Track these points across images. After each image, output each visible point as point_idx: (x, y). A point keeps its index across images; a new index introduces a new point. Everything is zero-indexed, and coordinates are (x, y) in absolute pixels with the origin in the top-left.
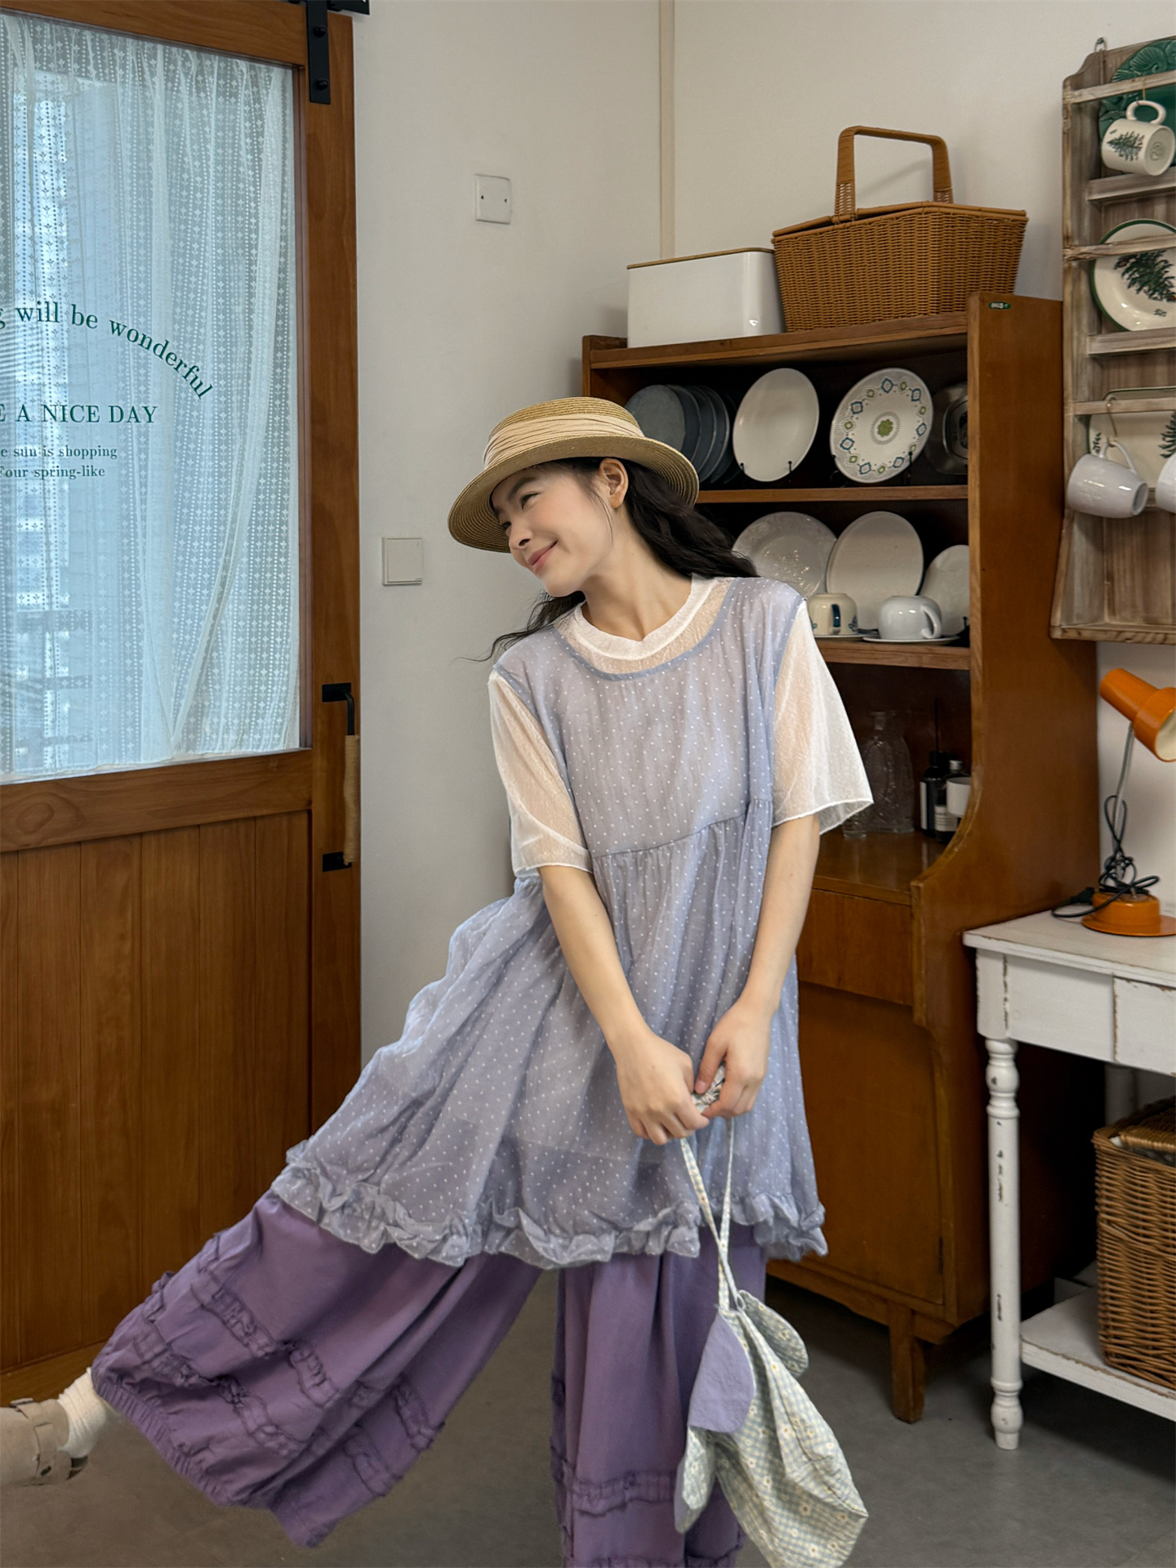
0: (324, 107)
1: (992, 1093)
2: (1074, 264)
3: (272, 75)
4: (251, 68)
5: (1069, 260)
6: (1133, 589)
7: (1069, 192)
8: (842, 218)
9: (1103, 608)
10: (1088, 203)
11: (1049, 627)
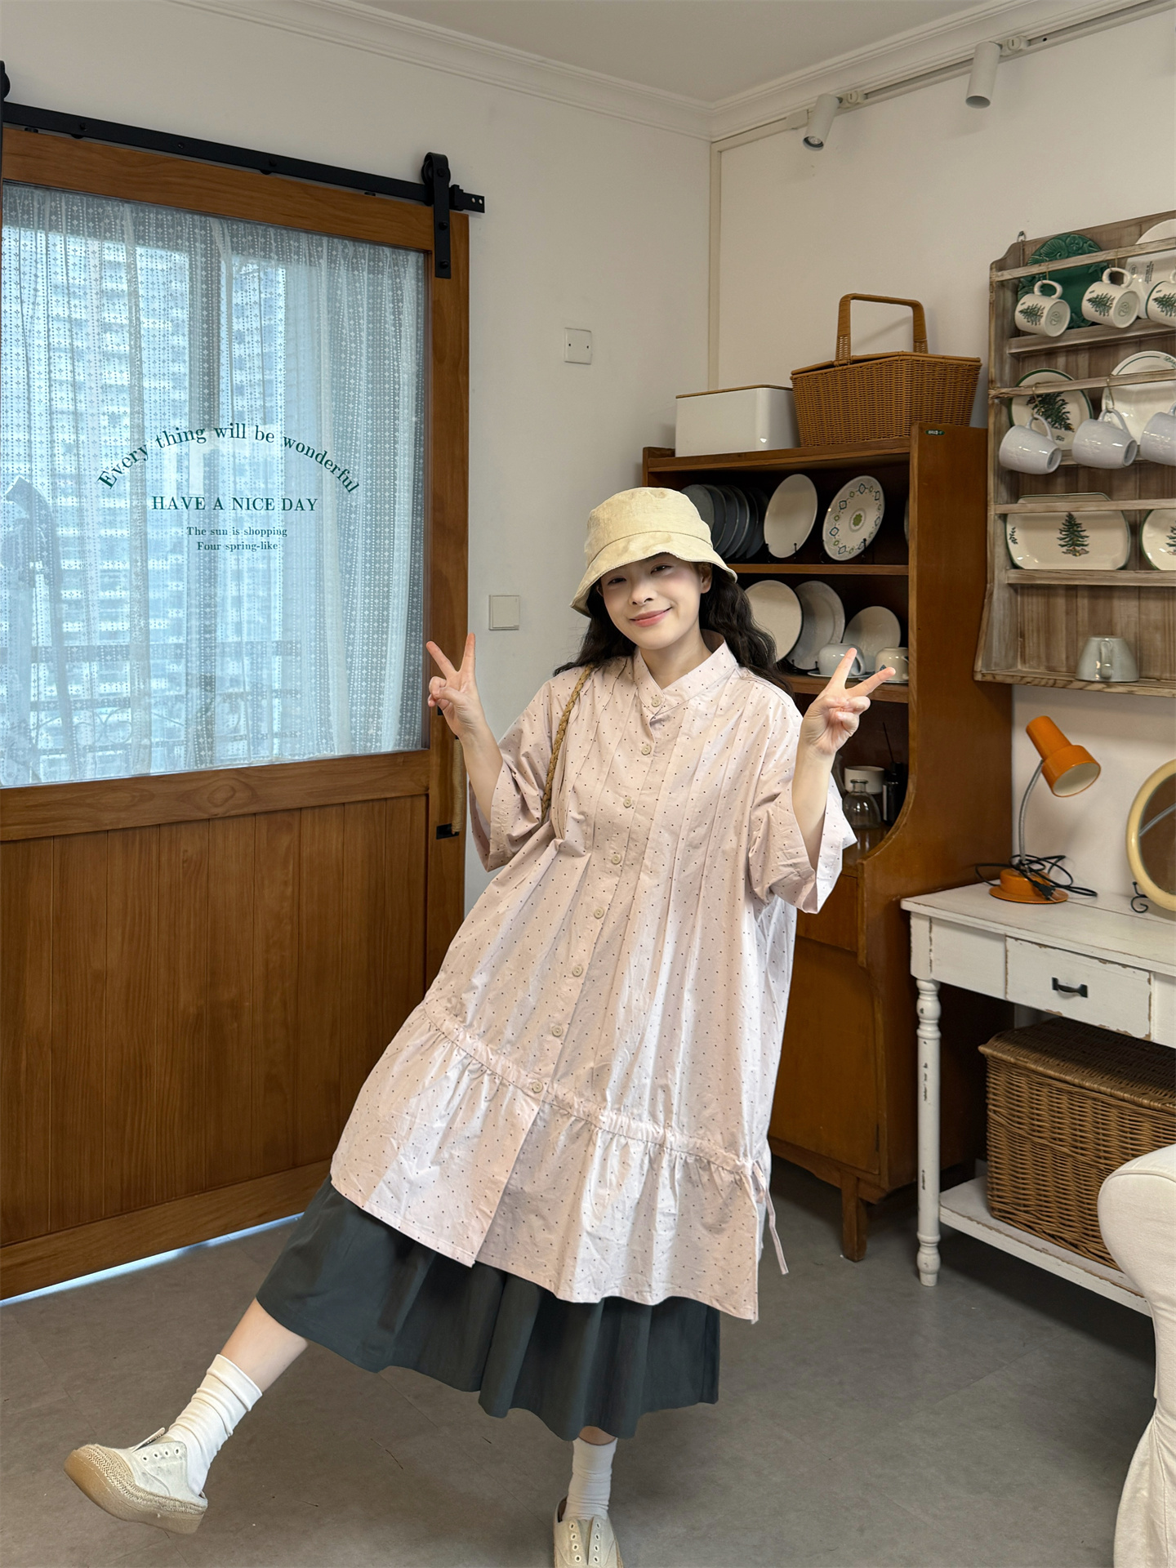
0: (446, 280)
1: (921, 1020)
2: (996, 401)
3: (409, 258)
4: (394, 254)
5: (992, 398)
6: (1039, 644)
7: (994, 349)
8: (842, 362)
9: (1017, 659)
10: (1009, 355)
11: (973, 672)
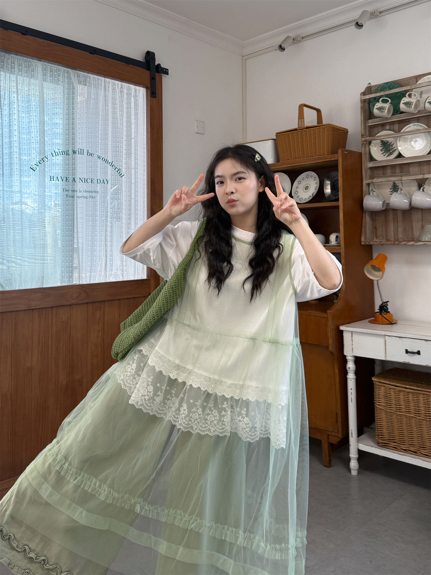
0: (154, 99)
1: (348, 372)
5: (363, 141)
6: (382, 231)
7: (362, 123)
8: (300, 128)
9: (374, 237)
10: (367, 126)
11: (360, 242)
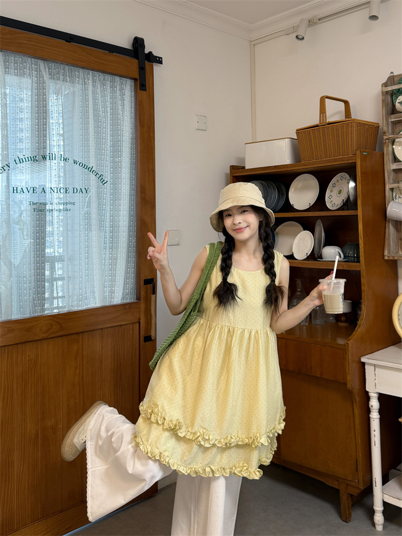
0: (144, 92)
1: (371, 410)
2: (387, 141)
3: (127, 82)
4: (120, 79)
5: (385, 139)
7: (384, 119)
9: (398, 249)
11: (383, 256)
